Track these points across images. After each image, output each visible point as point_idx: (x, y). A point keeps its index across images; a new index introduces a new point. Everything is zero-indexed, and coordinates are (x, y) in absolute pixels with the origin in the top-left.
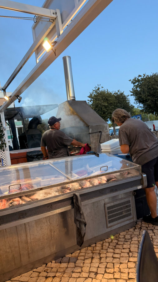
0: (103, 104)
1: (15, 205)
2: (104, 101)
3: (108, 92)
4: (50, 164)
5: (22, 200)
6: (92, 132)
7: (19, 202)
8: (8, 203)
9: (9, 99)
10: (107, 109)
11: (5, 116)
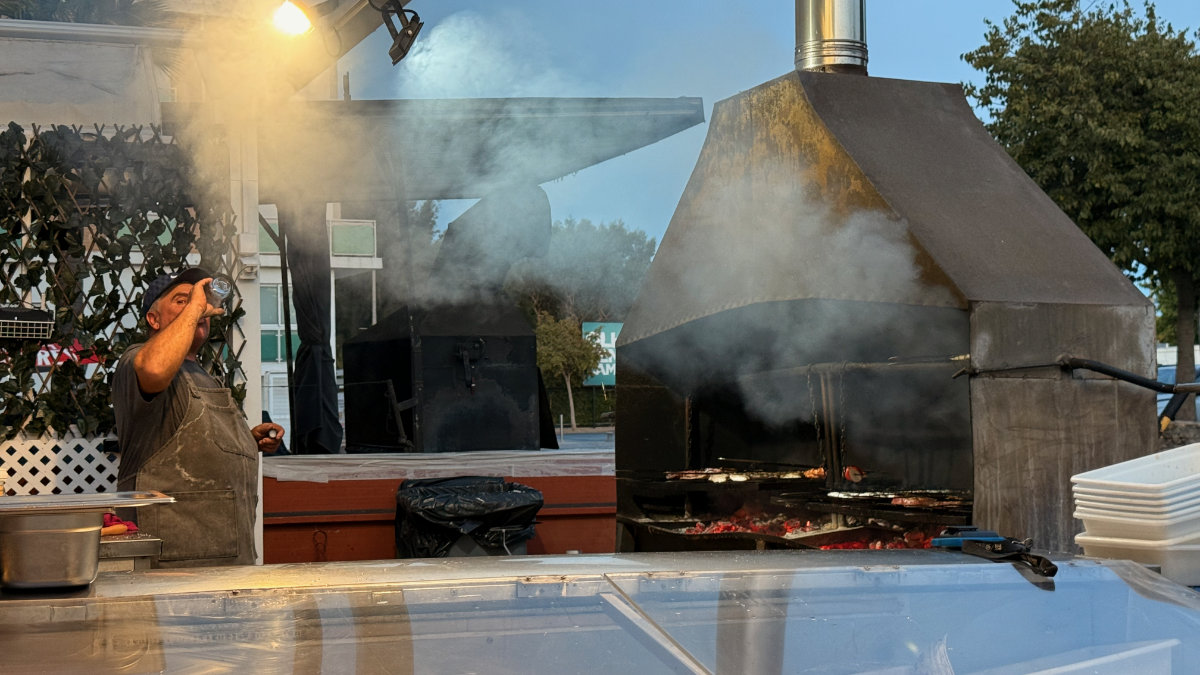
0: (1103, 131)
2: (1108, 107)
3: (1151, 27)
4: (612, 599)
6: (998, 364)
10: (1134, 175)
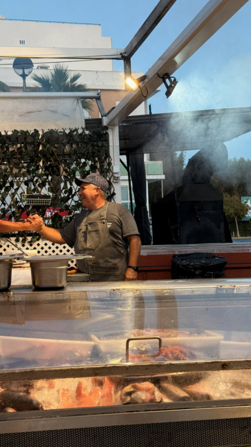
1: (140, 401)
5: (162, 390)
7: (153, 394)
8: (119, 393)
9: (139, 87)
11: (120, 140)
